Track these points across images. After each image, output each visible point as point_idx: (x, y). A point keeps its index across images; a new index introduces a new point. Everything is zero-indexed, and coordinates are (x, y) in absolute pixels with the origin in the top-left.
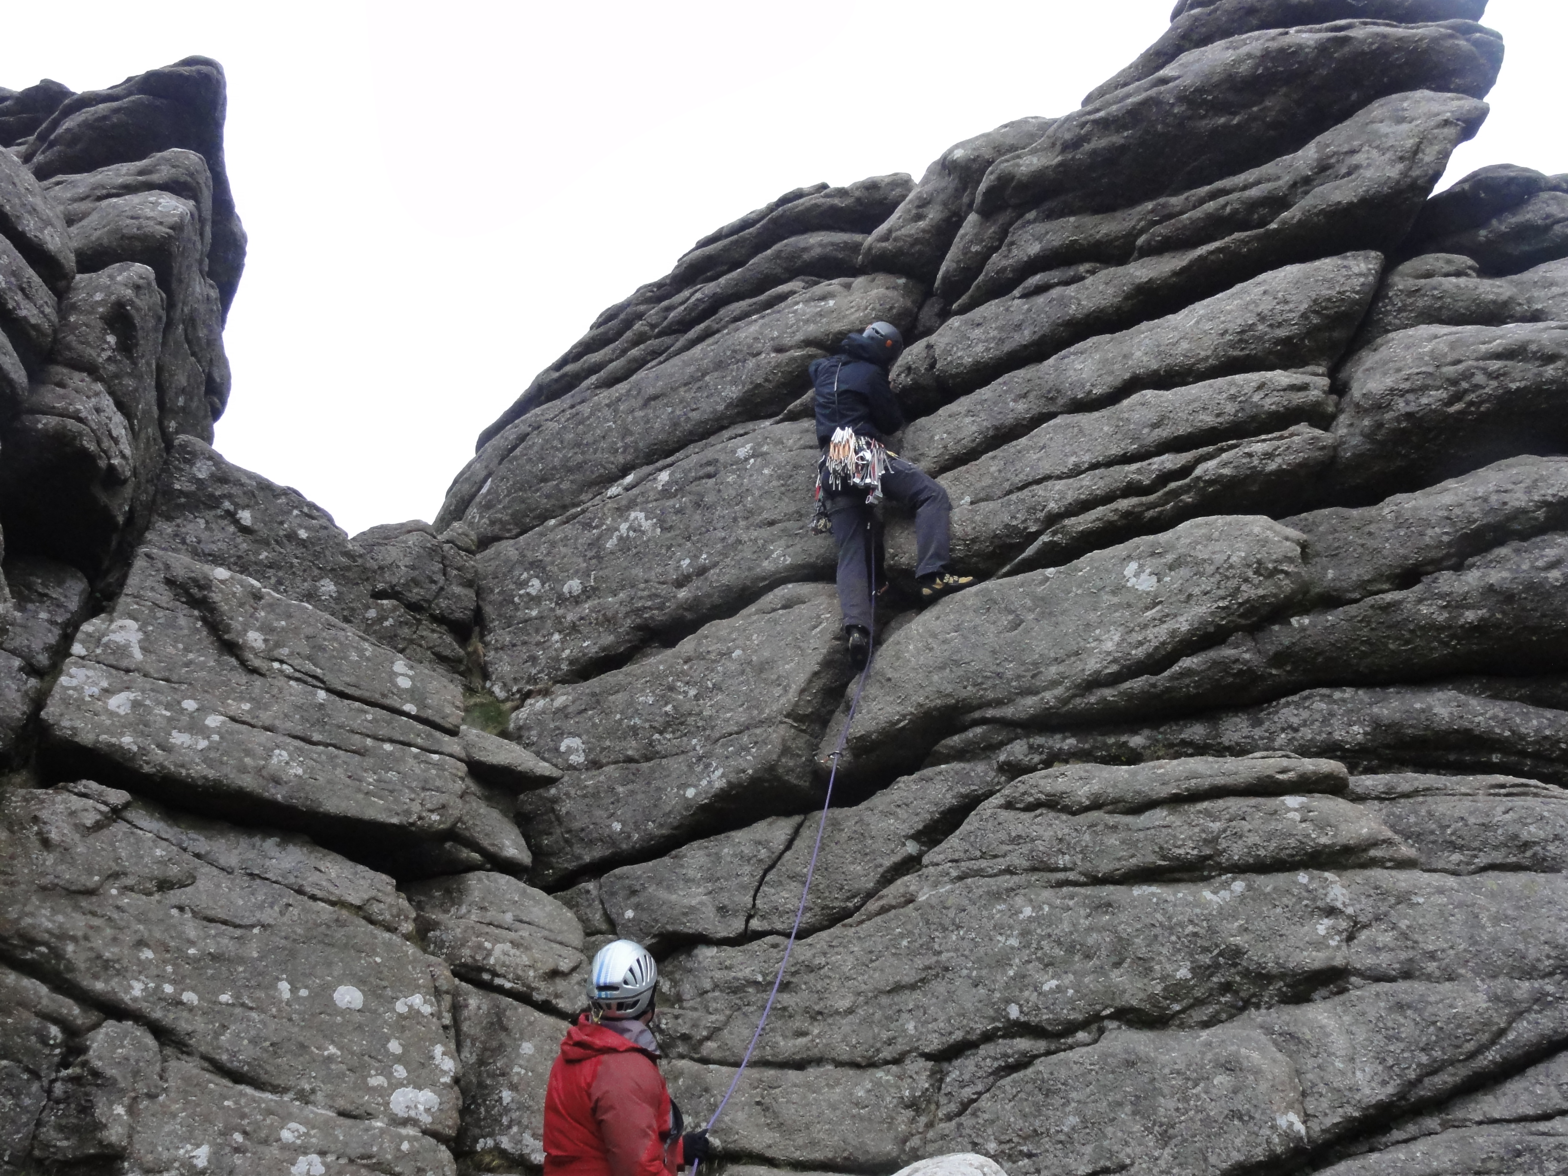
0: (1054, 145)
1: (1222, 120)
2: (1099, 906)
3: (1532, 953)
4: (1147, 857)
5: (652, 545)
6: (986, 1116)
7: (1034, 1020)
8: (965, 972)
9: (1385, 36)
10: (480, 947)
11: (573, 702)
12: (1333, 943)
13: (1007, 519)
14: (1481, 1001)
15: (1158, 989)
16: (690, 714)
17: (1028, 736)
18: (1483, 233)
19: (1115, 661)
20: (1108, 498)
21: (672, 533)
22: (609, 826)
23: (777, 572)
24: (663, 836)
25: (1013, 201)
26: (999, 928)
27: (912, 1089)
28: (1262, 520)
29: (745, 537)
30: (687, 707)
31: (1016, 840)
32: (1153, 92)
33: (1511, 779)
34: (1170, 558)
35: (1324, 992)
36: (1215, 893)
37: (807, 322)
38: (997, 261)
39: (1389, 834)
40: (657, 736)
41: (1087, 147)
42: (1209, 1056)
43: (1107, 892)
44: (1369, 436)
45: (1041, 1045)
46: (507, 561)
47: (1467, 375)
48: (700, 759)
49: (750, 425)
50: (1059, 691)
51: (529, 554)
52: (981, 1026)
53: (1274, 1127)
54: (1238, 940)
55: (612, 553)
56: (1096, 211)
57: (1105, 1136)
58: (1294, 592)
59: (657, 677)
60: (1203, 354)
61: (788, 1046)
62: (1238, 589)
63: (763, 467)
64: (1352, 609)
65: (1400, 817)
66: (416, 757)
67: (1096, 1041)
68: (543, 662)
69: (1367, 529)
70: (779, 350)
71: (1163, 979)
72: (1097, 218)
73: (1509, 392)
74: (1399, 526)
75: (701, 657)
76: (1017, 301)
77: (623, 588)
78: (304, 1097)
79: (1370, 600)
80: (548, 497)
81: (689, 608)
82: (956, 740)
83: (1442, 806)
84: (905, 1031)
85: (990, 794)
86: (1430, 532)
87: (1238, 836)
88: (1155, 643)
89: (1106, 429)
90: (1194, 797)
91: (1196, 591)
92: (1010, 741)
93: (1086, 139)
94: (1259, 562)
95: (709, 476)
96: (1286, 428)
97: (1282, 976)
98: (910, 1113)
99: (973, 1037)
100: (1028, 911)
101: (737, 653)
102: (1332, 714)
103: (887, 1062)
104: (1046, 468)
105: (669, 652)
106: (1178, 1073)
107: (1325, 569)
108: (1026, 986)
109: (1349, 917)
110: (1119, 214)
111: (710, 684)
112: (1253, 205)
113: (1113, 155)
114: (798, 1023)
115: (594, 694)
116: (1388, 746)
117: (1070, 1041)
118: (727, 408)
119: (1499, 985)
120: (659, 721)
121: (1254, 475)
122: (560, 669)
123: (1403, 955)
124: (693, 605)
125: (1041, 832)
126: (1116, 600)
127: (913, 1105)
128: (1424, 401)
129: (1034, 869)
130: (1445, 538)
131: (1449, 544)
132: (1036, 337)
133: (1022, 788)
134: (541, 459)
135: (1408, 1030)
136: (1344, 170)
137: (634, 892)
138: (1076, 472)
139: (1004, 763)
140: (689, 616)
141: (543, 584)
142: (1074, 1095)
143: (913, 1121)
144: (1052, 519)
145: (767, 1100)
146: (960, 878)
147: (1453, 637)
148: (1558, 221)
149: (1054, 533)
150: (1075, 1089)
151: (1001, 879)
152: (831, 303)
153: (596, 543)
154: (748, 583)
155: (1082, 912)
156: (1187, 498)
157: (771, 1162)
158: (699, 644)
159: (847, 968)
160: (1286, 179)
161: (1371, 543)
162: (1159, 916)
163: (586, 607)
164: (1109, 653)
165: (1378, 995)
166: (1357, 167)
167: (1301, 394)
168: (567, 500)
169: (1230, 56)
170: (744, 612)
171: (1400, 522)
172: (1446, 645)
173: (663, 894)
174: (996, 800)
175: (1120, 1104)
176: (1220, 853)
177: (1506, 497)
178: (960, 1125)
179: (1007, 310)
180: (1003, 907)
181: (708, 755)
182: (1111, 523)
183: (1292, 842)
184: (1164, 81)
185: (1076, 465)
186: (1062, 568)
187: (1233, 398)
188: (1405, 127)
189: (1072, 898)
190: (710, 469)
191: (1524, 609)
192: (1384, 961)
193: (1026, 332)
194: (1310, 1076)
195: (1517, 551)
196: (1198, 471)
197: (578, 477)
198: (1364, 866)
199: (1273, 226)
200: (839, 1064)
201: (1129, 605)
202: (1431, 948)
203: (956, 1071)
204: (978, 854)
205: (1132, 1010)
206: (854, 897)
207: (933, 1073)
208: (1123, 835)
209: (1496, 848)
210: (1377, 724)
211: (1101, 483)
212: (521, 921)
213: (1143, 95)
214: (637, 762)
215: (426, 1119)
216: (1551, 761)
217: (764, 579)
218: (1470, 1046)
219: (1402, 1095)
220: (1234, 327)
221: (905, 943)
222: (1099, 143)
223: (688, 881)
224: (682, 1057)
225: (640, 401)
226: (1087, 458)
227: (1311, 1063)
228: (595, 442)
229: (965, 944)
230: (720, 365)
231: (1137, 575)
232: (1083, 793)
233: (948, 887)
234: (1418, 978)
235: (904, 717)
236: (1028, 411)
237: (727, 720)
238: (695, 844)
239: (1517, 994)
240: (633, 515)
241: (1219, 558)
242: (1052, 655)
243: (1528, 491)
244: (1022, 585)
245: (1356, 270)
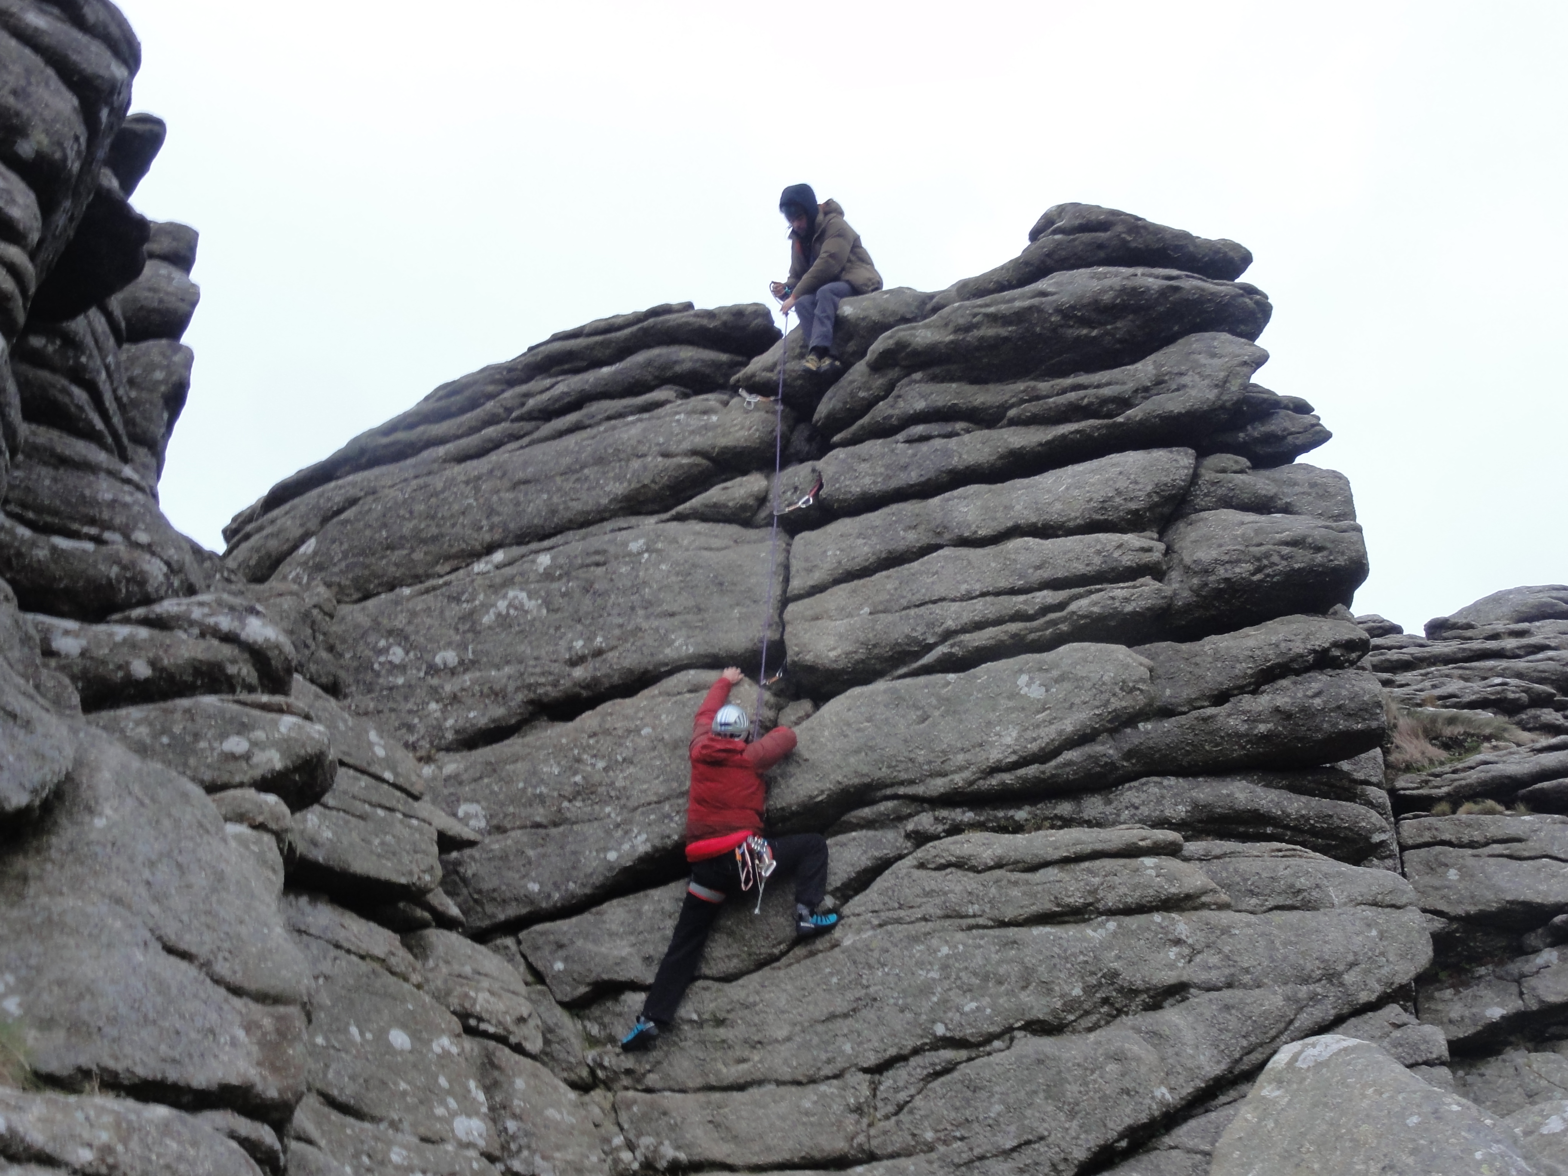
0: (946, 325)
1: (1085, 331)
2: (1006, 944)
3: (1309, 966)
4: (1046, 905)
5: (537, 624)
6: (922, 1113)
7: (958, 1035)
8: (892, 1001)
9: (1203, 290)
10: (466, 995)
11: (466, 770)
12: (1180, 965)
13: (907, 630)
14: (1279, 1001)
15: (1059, 1005)
16: (600, 784)
17: (933, 810)
18: (1241, 435)
19: (1014, 752)
20: (998, 622)
21: (558, 616)
22: (525, 886)
23: (680, 659)
24: (586, 895)
25: (903, 363)
26: (920, 964)
27: (856, 1098)
28: (1122, 648)
29: (645, 625)
30: (596, 778)
31: (928, 894)
32: (1036, 301)
33: (1283, 845)
34: (1055, 673)
35: (1171, 1001)
36: (1095, 931)
37: (692, 432)
38: (882, 409)
39: (1213, 885)
40: (566, 804)
41: (977, 333)
42: (1100, 1051)
43: (1012, 932)
44: (1196, 592)
45: (963, 1054)
46: (357, 626)
47: (1267, 556)
48: (618, 826)
49: (633, 520)
50: (967, 774)
51: (385, 621)
52: (910, 1043)
53: (1153, 1098)
54: (1115, 965)
55: (490, 628)
56: (974, 381)
57: (1025, 1117)
58: (1146, 705)
59: (559, 751)
60: (1073, 515)
61: (732, 1073)
62: (1108, 701)
63: (660, 562)
64: (1182, 719)
65: (1215, 873)
66: (401, 822)
67: (1008, 1048)
68: (422, 731)
69: (1193, 660)
70: (666, 455)
71: (1062, 996)
72: (976, 388)
73: (1293, 570)
74: (1217, 660)
75: (607, 732)
76: (900, 445)
77: (508, 662)
78: (394, 1125)
79: (1195, 713)
80: (397, 565)
81: (587, 686)
82: (866, 812)
83: (1243, 865)
84: (843, 1052)
85: (900, 857)
86: (1238, 666)
87: (1112, 888)
88: (1046, 740)
89: (993, 565)
90: (1079, 858)
91: (1077, 701)
92: (917, 813)
93: (977, 326)
94: (1124, 682)
95: (598, 564)
96: (1134, 579)
97: (1146, 991)
98: (856, 1116)
99: (905, 1052)
100: (945, 950)
101: (645, 731)
102: (1163, 797)
103: (828, 1078)
104: (940, 590)
105: (570, 725)
106: (1079, 1065)
107: (1165, 688)
108: (950, 1009)
109: (1190, 946)
110: (991, 387)
111: (620, 758)
112: (1105, 401)
113: (996, 344)
114: (738, 1053)
115: (489, 763)
116: (1200, 821)
117: (988, 1048)
118: (611, 501)
119: (1289, 989)
120: (568, 790)
121: (1116, 614)
122: (443, 737)
123: (1227, 971)
124: (592, 684)
125: (952, 886)
126: (1011, 704)
127: (858, 1110)
128: (1237, 570)
129: (947, 917)
130: (1249, 671)
131: (1252, 676)
132: (923, 479)
133: (933, 852)
134: (385, 525)
135: (1233, 1023)
136: (1174, 387)
137: (560, 946)
138: (968, 597)
139: (913, 832)
140: (584, 693)
141: (407, 653)
142: (997, 1089)
143: (858, 1122)
144: (948, 635)
145: (718, 1119)
146: (880, 926)
147: (1248, 742)
148: (1291, 434)
149: (952, 646)
150: (997, 1084)
151: (918, 925)
152: (714, 418)
153: (470, 616)
154: (650, 668)
155: (993, 949)
156: (1064, 627)
157: (731, 1168)
158: (603, 720)
159: (782, 1003)
160: (1130, 386)
161: (1198, 671)
162: (1056, 950)
163: (467, 679)
164: (1009, 746)
165: (1210, 1000)
166: (1185, 386)
167: (1147, 554)
168: (421, 571)
169: (1095, 285)
170: (646, 692)
171: (1217, 656)
172: (1244, 748)
173: (590, 946)
174: (908, 861)
175: (1035, 1092)
176: (1098, 901)
177: (1291, 645)
178: (898, 1123)
179: (893, 451)
180: (922, 947)
181: (627, 822)
182: (1002, 641)
183: (1151, 892)
184: (1043, 294)
185: (969, 592)
186: (962, 675)
187: (1099, 552)
188: (1216, 361)
189: (982, 938)
190: (597, 558)
191: (1297, 725)
192: (1214, 977)
193: (913, 474)
194: (1170, 1061)
195: (1295, 683)
196: (1073, 607)
197: (433, 548)
198: (1196, 909)
199: (1120, 419)
200: (779, 1083)
201: (1023, 709)
202: (1246, 965)
203: (888, 1080)
204: (896, 905)
205: (1039, 1022)
206: (780, 943)
207: (872, 1082)
208: (1024, 888)
209: (1279, 894)
210: (1196, 805)
211: (992, 609)
212: (479, 973)
213: (1027, 303)
214: (545, 827)
215: (482, 1143)
216: (1303, 832)
217: (667, 664)
218: (1273, 1033)
219: (1230, 1070)
220: (1098, 496)
221: (835, 980)
222: (989, 331)
223: (612, 934)
224: (626, 1088)
225: (506, 483)
226: (978, 588)
227: (1170, 1051)
228: (452, 516)
229: (891, 979)
230: (600, 461)
231: (1028, 685)
232: (987, 856)
233: (870, 933)
234: (1238, 987)
235: (822, 792)
236: (918, 541)
237: (645, 791)
238: (615, 902)
239: (1300, 995)
240: (511, 594)
241: (1095, 677)
242: (959, 745)
243: (1304, 641)
244: (926, 687)
245: (1182, 463)
